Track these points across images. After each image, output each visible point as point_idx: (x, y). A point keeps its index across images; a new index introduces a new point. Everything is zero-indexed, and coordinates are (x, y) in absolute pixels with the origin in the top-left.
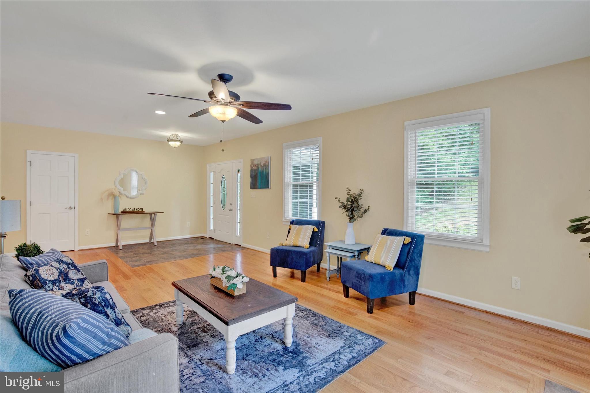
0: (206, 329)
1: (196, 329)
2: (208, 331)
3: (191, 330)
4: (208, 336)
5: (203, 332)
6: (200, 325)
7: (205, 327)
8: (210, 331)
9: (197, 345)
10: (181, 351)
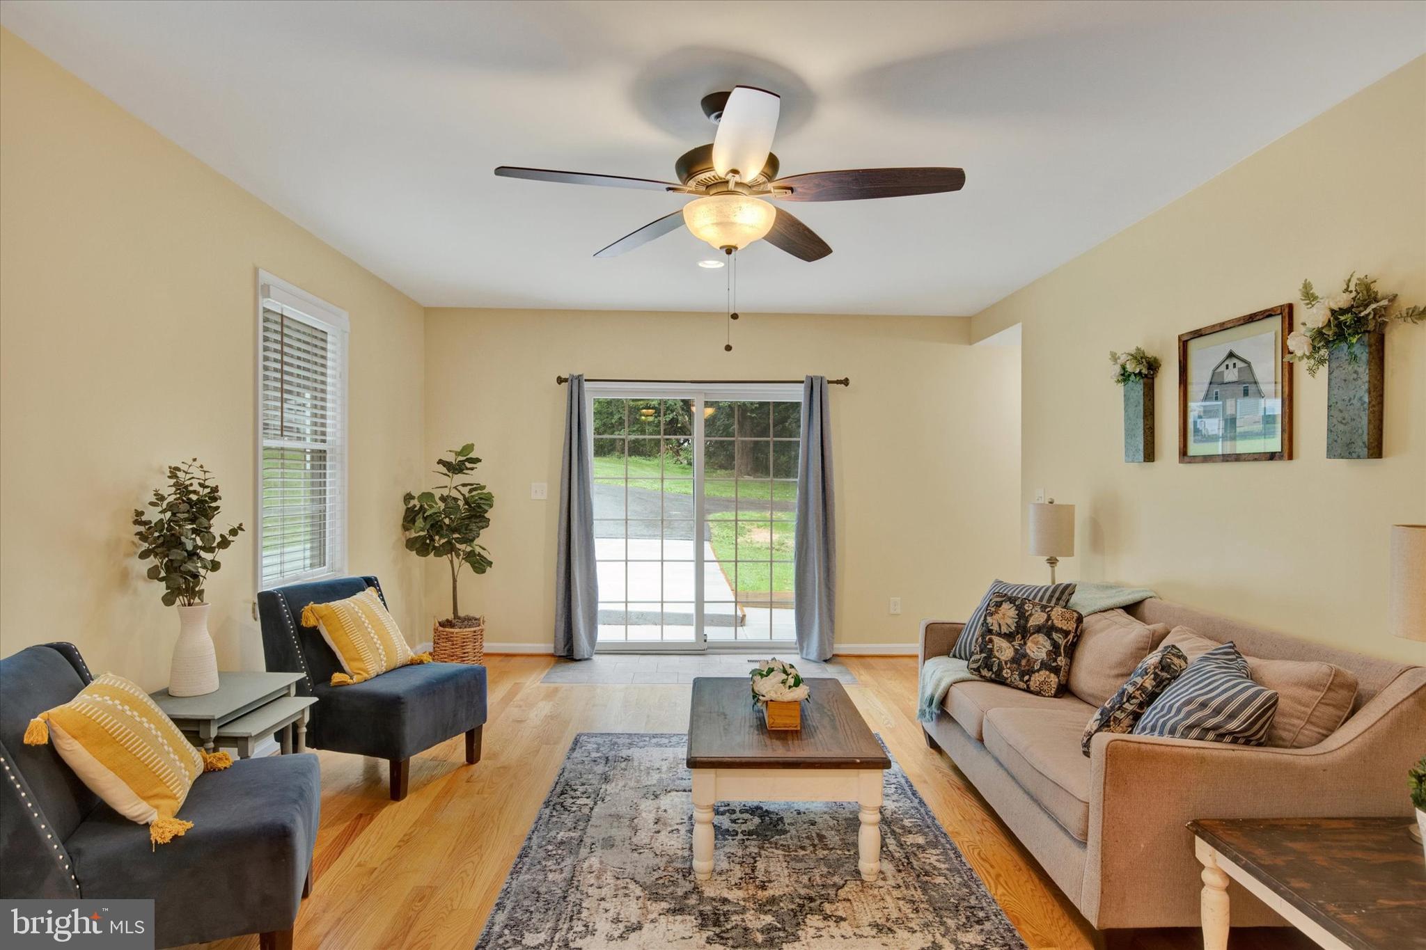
0: (816, 842)
1: (836, 849)
2: (814, 835)
3: (849, 850)
4: (821, 826)
5: (826, 838)
6: (821, 853)
7: (814, 846)
8: (809, 834)
9: (854, 818)
10: (888, 818)
